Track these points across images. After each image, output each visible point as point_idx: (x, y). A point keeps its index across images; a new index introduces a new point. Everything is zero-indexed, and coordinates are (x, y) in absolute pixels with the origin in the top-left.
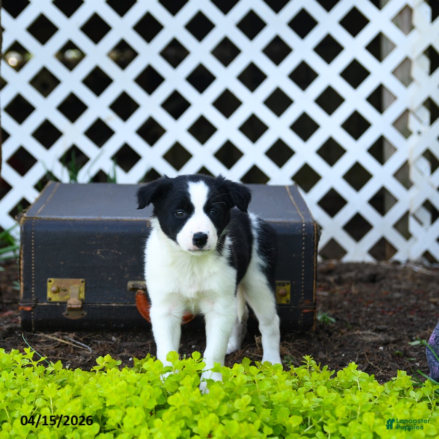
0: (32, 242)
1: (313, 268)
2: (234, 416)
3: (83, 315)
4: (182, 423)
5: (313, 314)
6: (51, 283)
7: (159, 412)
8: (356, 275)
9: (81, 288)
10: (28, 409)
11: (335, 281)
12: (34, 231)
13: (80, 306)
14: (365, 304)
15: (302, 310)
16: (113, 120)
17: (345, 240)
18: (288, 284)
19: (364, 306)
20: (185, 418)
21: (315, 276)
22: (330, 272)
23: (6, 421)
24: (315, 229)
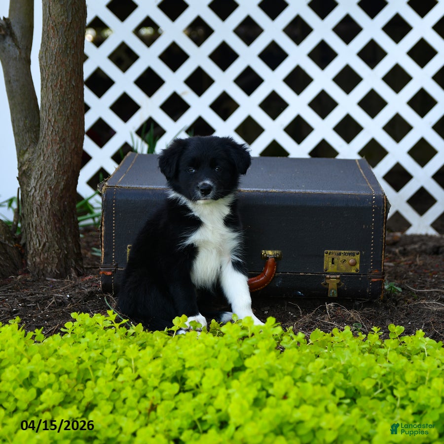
0: (113, 210)
2: (308, 379)
4: (259, 385)
5: (381, 283)
7: (236, 374)
8: (420, 247)
10: (111, 368)
11: (400, 252)
12: (115, 199)
14: (429, 274)
15: (370, 279)
16: (188, 95)
17: (409, 214)
18: (358, 254)
19: (428, 277)
20: (261, 380)
21: (383, 247)
22: (395, 244)
23: (89, 380)
24: (385, 201)
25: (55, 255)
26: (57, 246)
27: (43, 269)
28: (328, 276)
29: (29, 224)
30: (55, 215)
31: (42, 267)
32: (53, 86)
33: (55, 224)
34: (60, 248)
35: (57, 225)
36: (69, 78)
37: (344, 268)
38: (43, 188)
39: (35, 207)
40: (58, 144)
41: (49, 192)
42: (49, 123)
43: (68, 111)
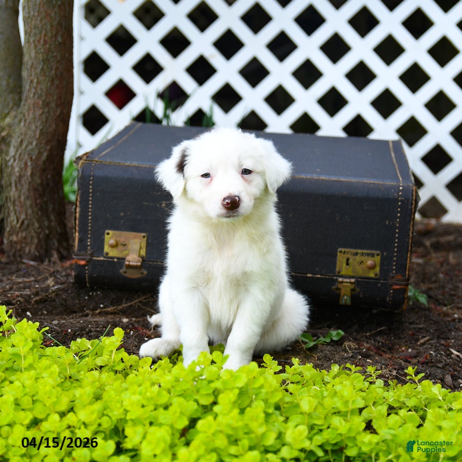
0: (90, 189)
1: (409, 239)
3: (142, 273)
5: (405, 291)
6: (109, 236)
9: (142, 244)
12: (93, 176)
13: (139, 264)
15: (391, 285)
16: (215, 58)
18: (378, 255)
21: (410, 248)
24: (414, 193)
25: (34, 235)
26: (37, 225)
27: (20, 250)
28: (340, 279)
29: (7, 198)
30: (35, 190)
31: (19, 247)
32: (36, 42)
33: (36, 199)
34: (40, 227)
35: (38, 201)
36: (54, 33)
37: (360, 271)
38: (23, 159)
39: (13, 179)
40: (41, 108)
41: (29, 163)
42: (32, 85)
43: (53, 72)
